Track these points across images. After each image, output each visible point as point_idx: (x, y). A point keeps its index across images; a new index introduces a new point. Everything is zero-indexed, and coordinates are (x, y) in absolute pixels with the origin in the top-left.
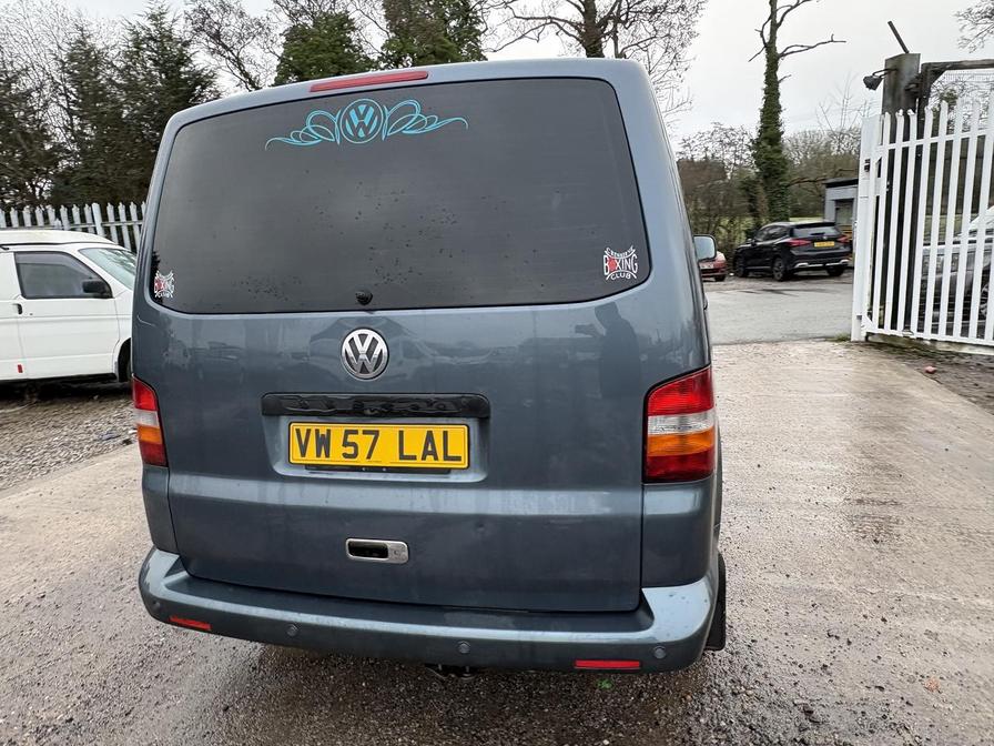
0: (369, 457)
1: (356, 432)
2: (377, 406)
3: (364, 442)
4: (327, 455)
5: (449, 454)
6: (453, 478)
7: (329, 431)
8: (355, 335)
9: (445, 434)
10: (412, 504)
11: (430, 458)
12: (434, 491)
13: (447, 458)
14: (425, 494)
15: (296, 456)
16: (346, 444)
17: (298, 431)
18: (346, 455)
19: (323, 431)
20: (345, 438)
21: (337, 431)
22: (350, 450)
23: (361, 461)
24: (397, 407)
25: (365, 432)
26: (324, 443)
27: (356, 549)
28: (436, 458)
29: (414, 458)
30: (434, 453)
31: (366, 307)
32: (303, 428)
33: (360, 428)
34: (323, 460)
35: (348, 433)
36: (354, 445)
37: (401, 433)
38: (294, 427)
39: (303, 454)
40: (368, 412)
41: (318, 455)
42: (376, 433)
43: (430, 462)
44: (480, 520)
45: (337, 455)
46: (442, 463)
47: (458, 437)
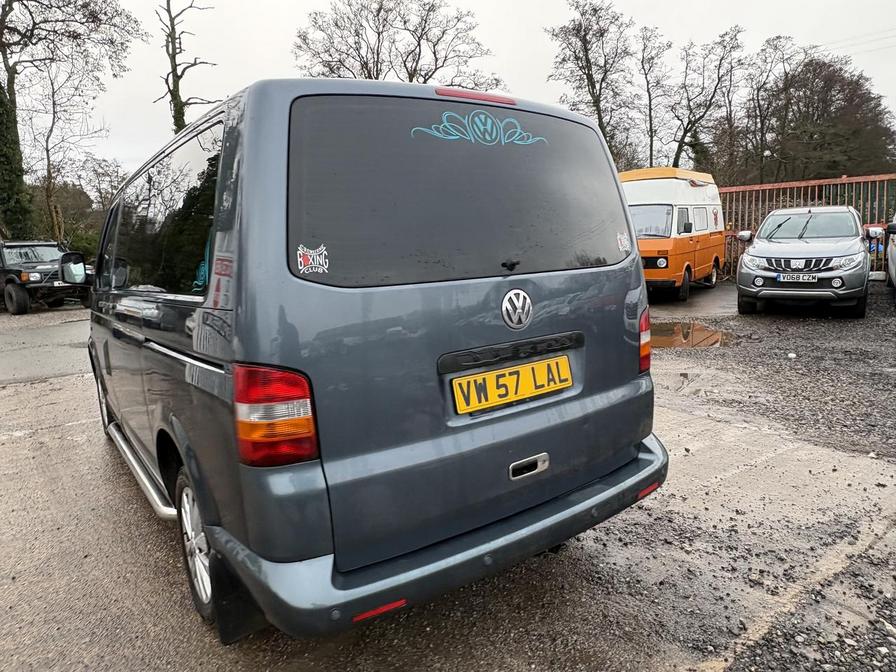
0: (516, 393)
1: (503, 375)
2: (528, 349)
3: (510, 381)
4: (487, 400)
5: (562, 378)
6: (565, 395)
7: (484, 379)
8: (511, 294)
9: (557, 363)
10: (549, 421)
11: (552, 383)
12: (558, 408)
13: (561, 381)
14: (553, 410)
15: (462, 407)
16: (499, 387)
17: (460, 384)
18: (500, 396)
19: (480, 381)
20: (497, 382)
21: (490, 377)
22: (502, 391)
23: (512, 397)
24: (540, 348)
25: (510, 374)
26: (482, 389)
27: (518, 471)
28: (555, 383)
29: (543, 386)
30: (553, 380)
31: (513, 272)
32: (464, 381)
33: (506, 371)
34: (484, 405)
35: (499, 377)
36: (505, 386)
37: (533, 369)
38: (455, 383)
39: (468, 404)
40: (522, 355)
41: (480, 401)
42: (517, 373)
43: (553, 387)
44: (586, 419)
45: (494, 398)
46: (559, 386)
47: (563, 365)
